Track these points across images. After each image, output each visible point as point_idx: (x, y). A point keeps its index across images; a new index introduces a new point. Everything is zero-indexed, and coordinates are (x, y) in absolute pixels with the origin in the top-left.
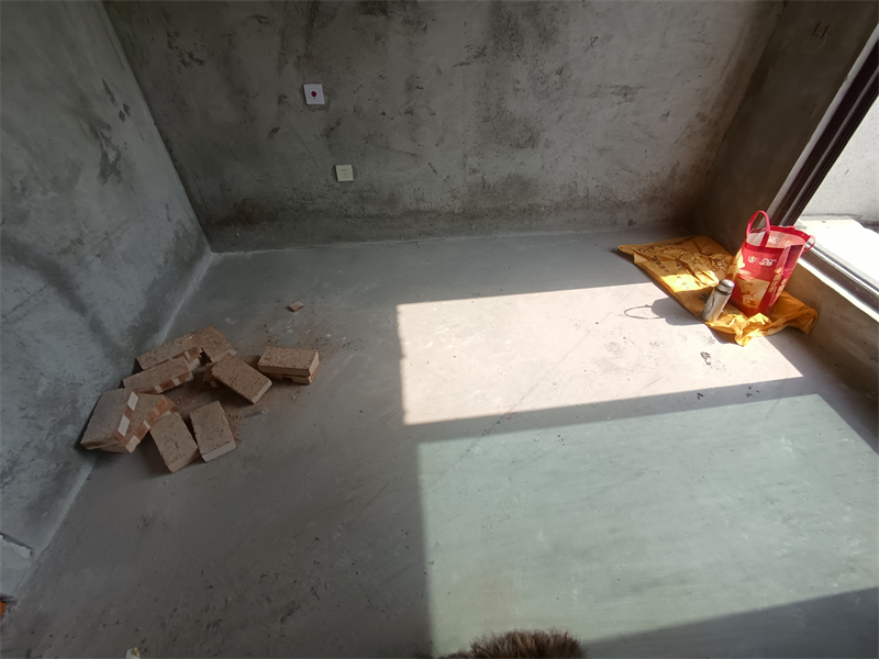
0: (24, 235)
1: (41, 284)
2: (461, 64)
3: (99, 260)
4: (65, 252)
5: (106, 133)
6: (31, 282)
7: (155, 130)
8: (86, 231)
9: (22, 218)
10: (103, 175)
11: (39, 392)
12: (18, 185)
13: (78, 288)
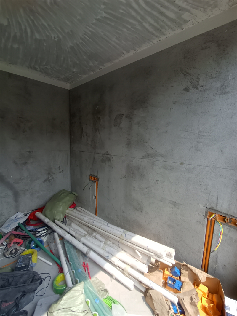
0: (16, 186)
1: (12, 194)
2: (120, 178)
3: (29, 195)
4: (22, 191)
5: (52, 174)
7: (69, 176)
8: (31, 189)
9: (18, 183)
10: (45, 181)
13: (20, 198)
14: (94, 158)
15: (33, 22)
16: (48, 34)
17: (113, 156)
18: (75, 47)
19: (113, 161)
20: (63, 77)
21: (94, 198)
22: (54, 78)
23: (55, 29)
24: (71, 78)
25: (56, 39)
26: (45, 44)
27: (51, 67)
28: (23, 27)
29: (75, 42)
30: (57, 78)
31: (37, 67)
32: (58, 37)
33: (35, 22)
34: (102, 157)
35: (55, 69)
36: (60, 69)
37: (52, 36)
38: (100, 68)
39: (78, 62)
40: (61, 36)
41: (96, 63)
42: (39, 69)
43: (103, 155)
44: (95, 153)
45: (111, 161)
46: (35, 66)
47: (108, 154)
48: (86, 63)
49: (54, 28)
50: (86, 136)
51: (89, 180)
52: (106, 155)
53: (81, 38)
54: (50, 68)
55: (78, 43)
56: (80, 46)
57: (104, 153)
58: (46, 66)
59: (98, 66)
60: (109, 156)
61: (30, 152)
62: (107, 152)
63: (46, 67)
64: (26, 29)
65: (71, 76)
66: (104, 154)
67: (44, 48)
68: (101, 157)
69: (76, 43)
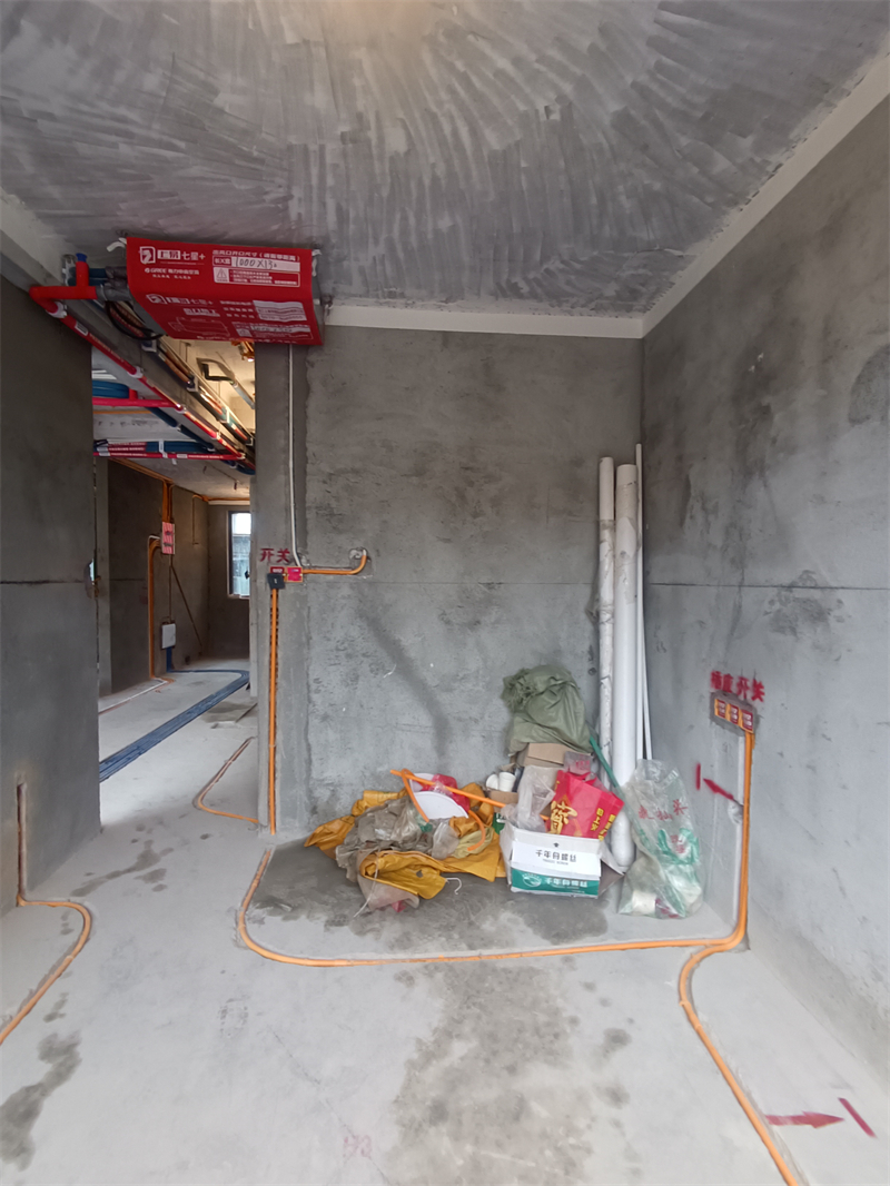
0: (443, 698)
1: (430, 724)
3: (481, 739)
6: (425, 719)
8: (486, 718)
9: (449, 690)
11: (379, 769)
12: (461, 675)
13: (451, 742)
14: (738, 609)
15: (468, 85)
16: (522, 107)
17: (840, 594)
18: (633, 112)
19: (840, 620)
20: (611, 290)
21: (736, 815)
22: (583, 306)
23: (543, 68)
24: (643, 285)
25: (556, 117)
26: (523, 164)
27: (563, 262)
28: (447, 129)
29: (629, 79)
30: (593, 305)
31: (522, 284)
32: (561, 98)
33: (474, 79)
34: (777, 606)
35: (578, 266)
36: (595, 253)
37: (537, 111)
38: (770, 169)
39: (657, 186)
40: (567, 88)
41: (747, 143)
42: (525, 289)
43: (783, 593)
44: (741, 585)
45: (831, 619)
46: (513, 281)
47: (808, 584)
48: (695, 170)
49: (537, 66)
50: (704, 508)
51: (712, 717)
52: (799, 593)
53: (653, 43)
54: (562, 266)
55: (643, 78)
56: (654, 87)
57: (786, 581)
58: (545, 266)
59: (758, 160)
60: (816, 594)
61: (489, 585)
62: (806, 572)
63: (547, 270)
64: (455, 133)
65: (641, 271)
66: (790, 587)
67: (525, 185)
68: (772, 602)
69: (634, 85)
